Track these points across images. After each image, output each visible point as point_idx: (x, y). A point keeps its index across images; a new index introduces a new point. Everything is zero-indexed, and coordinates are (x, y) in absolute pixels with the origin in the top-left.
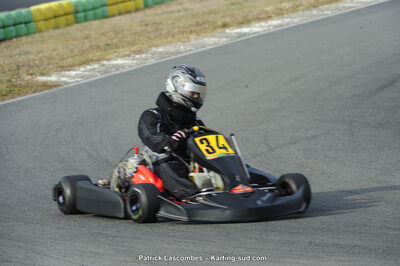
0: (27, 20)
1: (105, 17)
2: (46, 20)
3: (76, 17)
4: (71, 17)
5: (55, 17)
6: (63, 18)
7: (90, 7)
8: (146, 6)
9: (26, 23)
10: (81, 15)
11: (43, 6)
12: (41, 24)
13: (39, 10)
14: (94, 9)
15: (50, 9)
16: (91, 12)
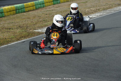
0: (2, 12)
1: (24, 12)
2: (7, 12)
3: (16, 11)
4: (15, 11)
5: (10, 11)
6: (12, 12)
7: (20, 8)
8: (36, 9)
9: (1, 13)
10: (17, 11)
11: (6, 7)
12: (6, 14)
13: (5, 9)
14: (21, 9)
15: (8, 8)
16: (20, 10)
